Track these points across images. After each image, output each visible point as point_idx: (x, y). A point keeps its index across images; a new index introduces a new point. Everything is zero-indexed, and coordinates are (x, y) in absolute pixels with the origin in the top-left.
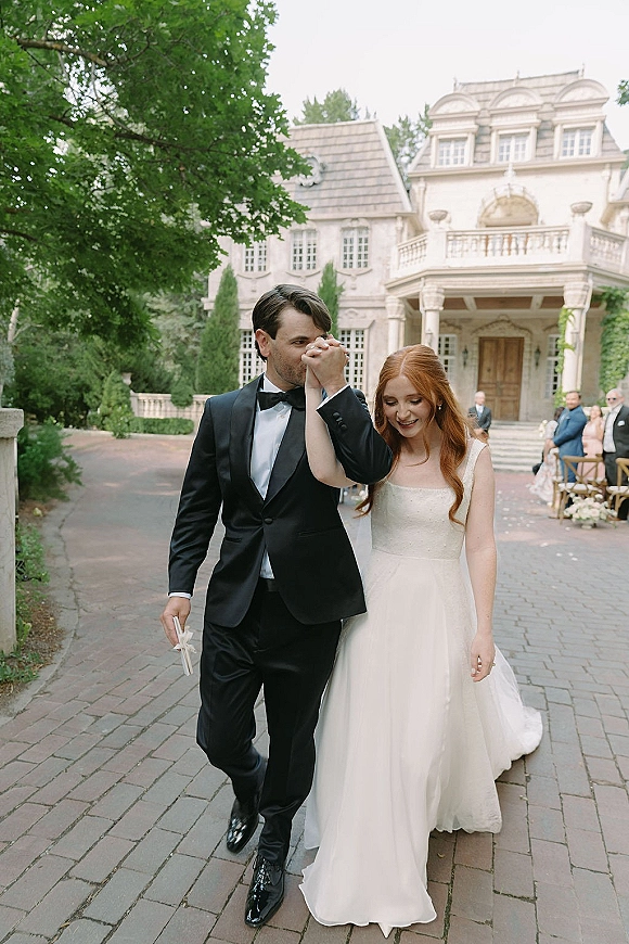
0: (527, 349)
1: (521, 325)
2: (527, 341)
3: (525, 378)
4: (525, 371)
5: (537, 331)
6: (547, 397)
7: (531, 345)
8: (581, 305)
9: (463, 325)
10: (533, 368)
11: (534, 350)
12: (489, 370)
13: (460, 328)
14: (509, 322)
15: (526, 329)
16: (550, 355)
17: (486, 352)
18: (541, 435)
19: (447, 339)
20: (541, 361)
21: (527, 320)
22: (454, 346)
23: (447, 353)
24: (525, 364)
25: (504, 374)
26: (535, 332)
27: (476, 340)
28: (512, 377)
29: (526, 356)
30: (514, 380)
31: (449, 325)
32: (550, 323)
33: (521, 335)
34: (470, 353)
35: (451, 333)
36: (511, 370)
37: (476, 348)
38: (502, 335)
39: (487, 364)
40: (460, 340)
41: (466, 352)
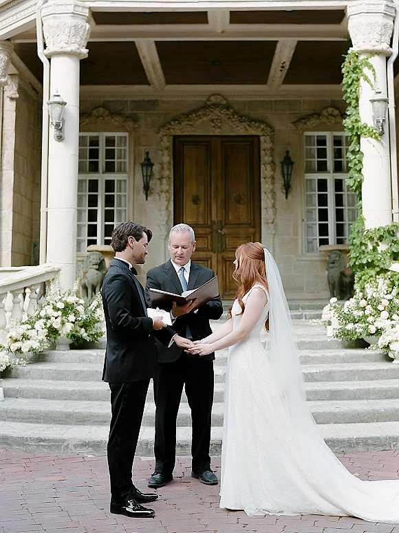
0: (266, 158)
1: (252, 114)
2: (265, 144)
3: (266, 215)
4: (266, 202)
5: (283, 126)
6: (310, 249)
7: (272, 150)
8: (384, 46)
9: (141, 114)
10: (281, 195)
11: (278, 160)
12: (196, 201)
13: (135, 119)
14: (228, 107)
15: (262, 122)
16: (309, 170)
17: (189, 167)
18: (330, 331)
19: (110, 141)
20: (293, 183)
21: (263, 104)
22: (125, 153)
23: (110, 168)
24: (265, 186)
25: (226, 208)
26: (278, 126)
27: (167, 143)
28: (242, 212)
29: (266, 171)
30: (244, 218)
31: (112, 114)
32: (305, 110)
33: (252, 132)
34: (156, 168)
35: (117, 129)
36: (238, 201)
37: (167, 158)
38: (217, 132)
39: (191, 189)
40: (136, 142)
41: (148, 164)
